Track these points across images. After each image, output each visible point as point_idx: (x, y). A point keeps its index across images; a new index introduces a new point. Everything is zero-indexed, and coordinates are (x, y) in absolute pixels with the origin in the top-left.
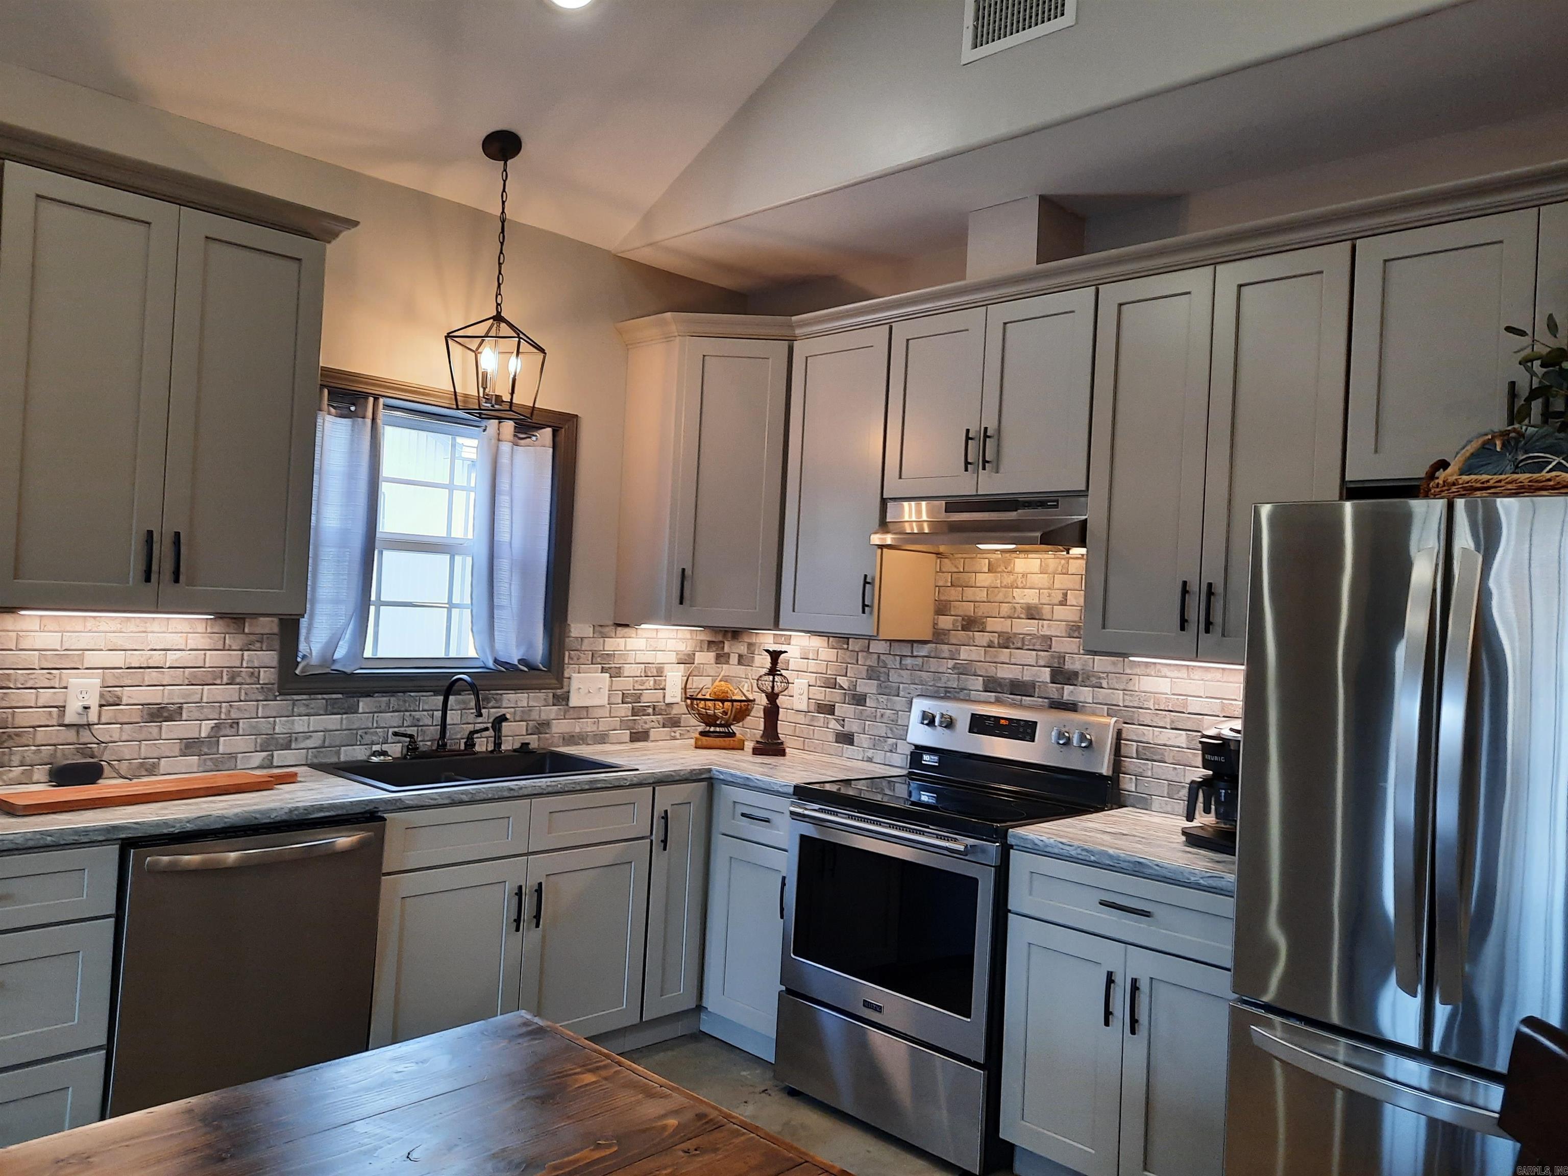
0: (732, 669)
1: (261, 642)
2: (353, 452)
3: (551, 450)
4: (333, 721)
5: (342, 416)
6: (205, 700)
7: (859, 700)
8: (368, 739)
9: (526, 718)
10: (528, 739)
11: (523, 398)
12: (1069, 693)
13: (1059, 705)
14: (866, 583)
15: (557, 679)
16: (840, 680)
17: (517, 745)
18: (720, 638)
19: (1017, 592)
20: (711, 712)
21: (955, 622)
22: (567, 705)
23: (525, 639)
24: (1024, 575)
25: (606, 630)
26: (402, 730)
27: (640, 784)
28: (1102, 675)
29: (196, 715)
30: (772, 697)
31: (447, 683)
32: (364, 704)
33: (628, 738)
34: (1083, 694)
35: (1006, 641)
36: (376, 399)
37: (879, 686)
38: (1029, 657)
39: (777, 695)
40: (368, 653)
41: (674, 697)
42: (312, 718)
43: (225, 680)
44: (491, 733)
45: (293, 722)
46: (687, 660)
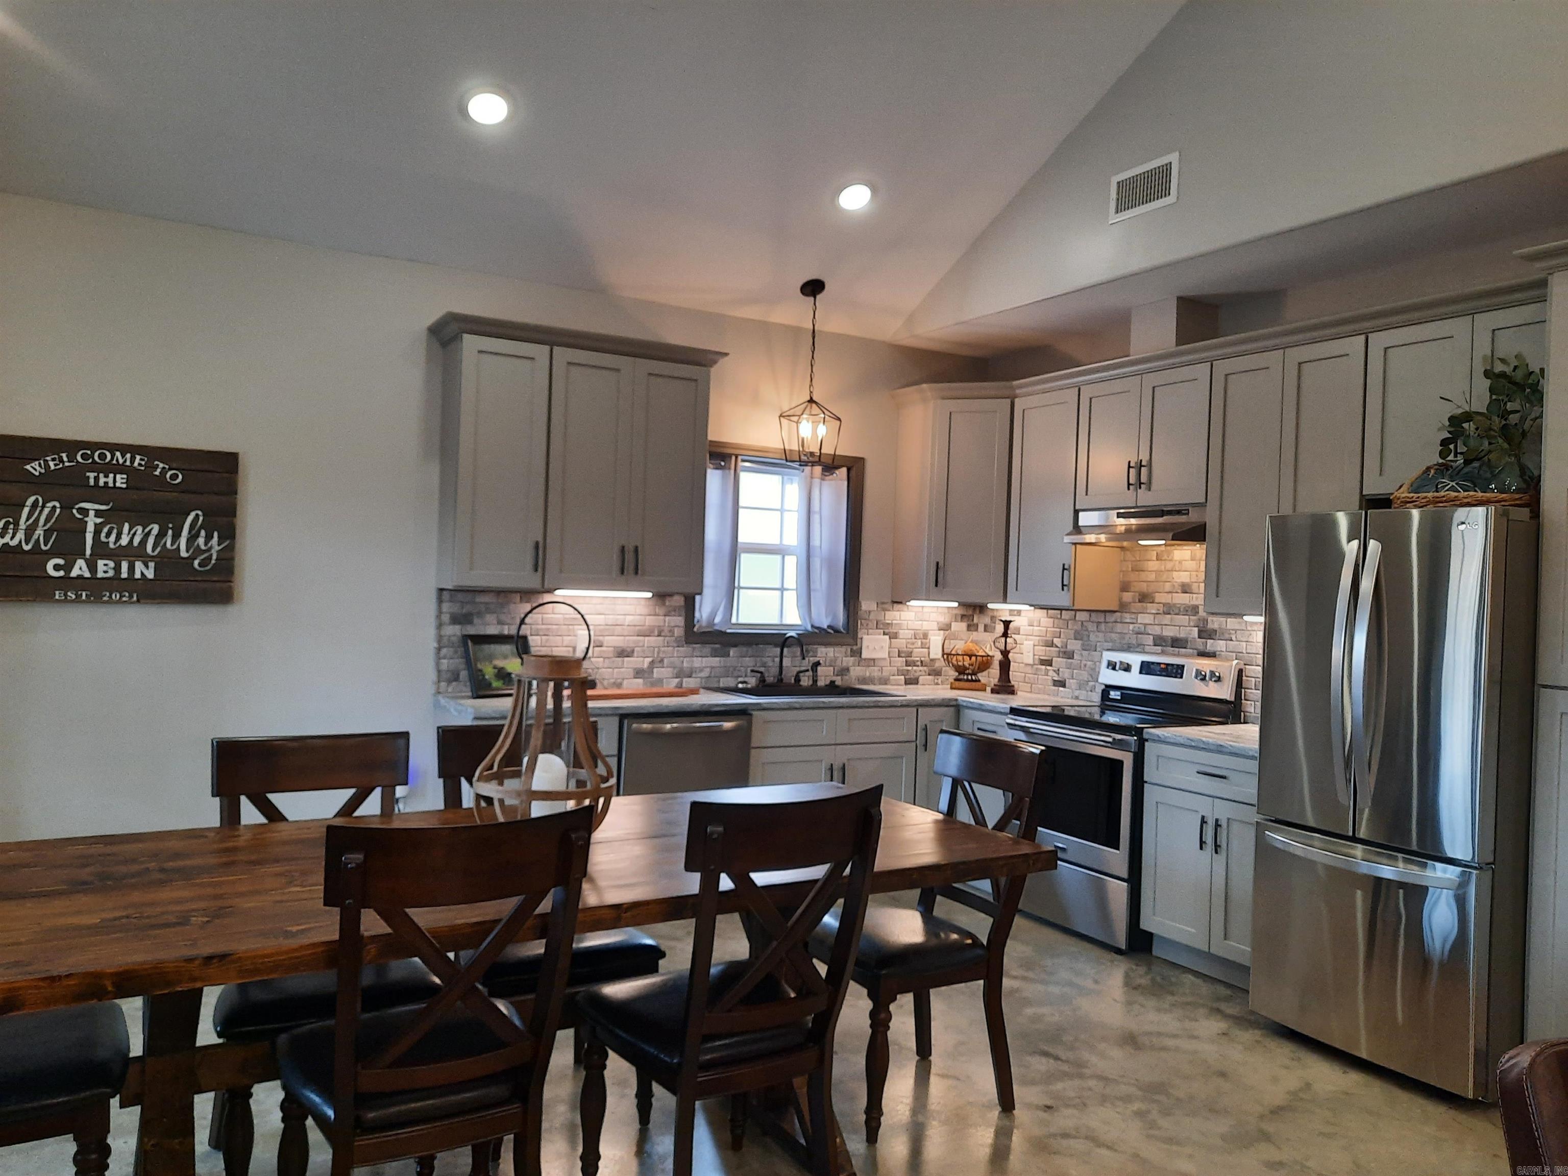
0: (980, 635)
1: (675, 611)
2: (724, 491)
3: (846, 483)
4: (715, 662)
5: (717, 469)
6: (646, 645)
7: (1069, 655)
8: (736, 674)
9: (833, 664)
10: (834, 678)
11: (828, 450)
12: (1211, 645)
13: (1203, 654)
14: (1064, 569)
15: (854, 639)
16: (1056, 641)
17: (828, 682)
18: (970, 613)
19: (1175, 574)
20: (960, 664)
21: (1134, 597)
22: (861, 657)
23: (830, 611)
24: (1180, 562)
25: (886, 606)
26: (756, 669)
27: (907, 706)
28: (1231, 632)
29: (641, 654)
30: (1005, 653)
31: (782, 640)
32: (732, 652)
33: (903, 682)
34: (1219, 645)
35: (1169, 609)
36: (736, 458)
37: (1083, 645)
38: (1183, 619)
39: (1009, 652)
40: (734, 620)
41: (936, 654)
42: (704, 659)
43: (656, 633)
44: (810, 673)
45: (693, 662)
46: (946, 628)
